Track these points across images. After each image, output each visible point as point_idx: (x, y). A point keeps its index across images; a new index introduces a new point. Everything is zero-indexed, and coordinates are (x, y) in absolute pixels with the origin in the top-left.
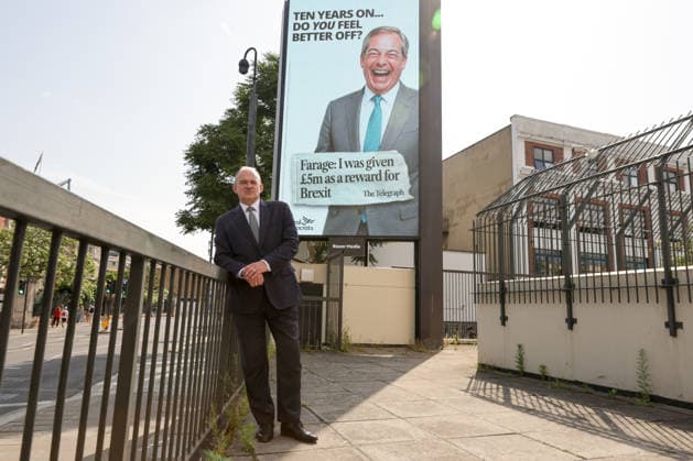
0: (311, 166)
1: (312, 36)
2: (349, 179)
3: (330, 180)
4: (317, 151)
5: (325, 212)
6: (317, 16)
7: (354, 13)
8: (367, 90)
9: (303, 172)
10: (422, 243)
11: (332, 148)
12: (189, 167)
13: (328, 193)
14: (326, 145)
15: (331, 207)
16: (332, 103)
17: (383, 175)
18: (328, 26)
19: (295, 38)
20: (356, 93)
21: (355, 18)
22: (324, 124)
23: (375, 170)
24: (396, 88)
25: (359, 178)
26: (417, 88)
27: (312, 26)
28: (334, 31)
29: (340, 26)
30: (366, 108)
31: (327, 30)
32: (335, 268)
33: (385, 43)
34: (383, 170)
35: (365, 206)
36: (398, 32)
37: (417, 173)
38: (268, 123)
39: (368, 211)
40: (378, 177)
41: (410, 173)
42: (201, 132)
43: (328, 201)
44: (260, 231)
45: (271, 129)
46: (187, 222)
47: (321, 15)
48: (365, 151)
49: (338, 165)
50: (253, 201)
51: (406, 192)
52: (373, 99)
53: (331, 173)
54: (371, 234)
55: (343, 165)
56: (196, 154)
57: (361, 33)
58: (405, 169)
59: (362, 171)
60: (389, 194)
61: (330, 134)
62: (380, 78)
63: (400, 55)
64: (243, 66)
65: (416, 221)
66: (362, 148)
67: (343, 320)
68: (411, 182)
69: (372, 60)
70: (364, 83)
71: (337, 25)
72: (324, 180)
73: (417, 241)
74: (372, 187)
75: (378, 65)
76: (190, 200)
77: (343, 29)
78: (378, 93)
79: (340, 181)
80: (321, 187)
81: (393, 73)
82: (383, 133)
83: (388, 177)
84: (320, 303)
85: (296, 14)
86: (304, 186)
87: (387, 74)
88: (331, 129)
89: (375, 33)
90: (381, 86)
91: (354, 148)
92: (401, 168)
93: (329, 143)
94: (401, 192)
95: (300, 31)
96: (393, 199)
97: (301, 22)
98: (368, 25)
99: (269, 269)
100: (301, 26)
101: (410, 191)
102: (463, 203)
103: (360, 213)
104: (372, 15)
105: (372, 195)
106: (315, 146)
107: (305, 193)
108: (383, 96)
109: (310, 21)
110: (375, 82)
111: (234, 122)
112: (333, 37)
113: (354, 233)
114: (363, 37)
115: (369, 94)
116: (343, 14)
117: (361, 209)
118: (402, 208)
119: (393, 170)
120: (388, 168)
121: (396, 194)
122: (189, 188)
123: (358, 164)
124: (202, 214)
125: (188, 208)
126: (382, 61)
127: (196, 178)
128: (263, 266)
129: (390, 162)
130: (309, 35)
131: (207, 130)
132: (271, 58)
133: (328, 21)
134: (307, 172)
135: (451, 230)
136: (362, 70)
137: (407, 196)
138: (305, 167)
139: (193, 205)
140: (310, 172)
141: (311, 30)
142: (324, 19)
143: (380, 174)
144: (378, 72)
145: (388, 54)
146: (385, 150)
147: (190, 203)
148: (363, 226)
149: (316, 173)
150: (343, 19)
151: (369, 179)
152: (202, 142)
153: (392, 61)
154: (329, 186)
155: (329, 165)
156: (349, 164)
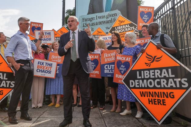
0: (86, 20)
2: (100, 23)
3: (93, 24)
4: (88, 14)
9: (83, 23)
13: (93, 29)
22: (90, 3)
23: (110, 19)
25: (104, 22)
34: (113, 18)
40: (111, 21)
48: (105, 12)
49: (96, 18)
53: (93, 22)
55: (98, 18)
59: (105, 20)
61: (93, 7)
66: (104, 11)
72: (91, 25)
74: (109, 25)
79: (97, 24)
82: (112, 4)
86: (84, 28)
105: (109, 28)
120: (114, 17)
123: (103, 17)
129: (115, 15)
134: (85, 22)
138: (84, 21)
140: (86, 22)
143: (112, 20)
149: (88, 22)
151: (108, 22)
154: (93, 27)
155: (92, 19)
156: (100, 17)
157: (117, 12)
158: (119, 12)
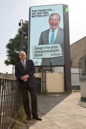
0: (37, 49)
1: (37, 16)
2: (47, 51)
4: (39, 44)
5: (41, 60)
6: (38, 11)
7: (47, 10)
8: (51, 29)
9: (35, 50)
10: (66, 67)
11: (42, 44)
12: (7, 49)
13: (42, 55)
14: (41, 43)
15: (43, 59)
16: (42, 33)
17: (55, 50)
18: (40, 13)
19: (32, 17)
20: (48, 30)
21: (47, 11)
22: (40, 38)
23: (53, 49)
24: (58, 28)
25: (49, 51)
26: (63, 28)
27: (36, 14)
28: (42, 15)
29: (43, 13)
30: (50, 34)
31: (40, 15)
32: (44, 74)
33: (55, 17)
35: (51, 58)
36: (58, 14)
37: (64, 49)
38: (26, 38)
39: (52, 59)
40: (54, 51)
41: (62, 49)
42: (10, 40)
43: (42, 57)
44: (26, 67)
45: (27, 39)
46: (7, 63)
47: (39, 11)
48: (50, 44)
50: (24, 60)
51: (61, 54)
52: (52, 31)
53: (42, 50)
54: (53, 65)
55: (45, 48)
56: (9, 46)
57: (49, 15)
58: (61, 48)
60: (57, 55)
61: (42, 40)
62: (54, 26)
63: (59, 20)
64: (20, 24)
65: (64, 61)
67: (47, 87)
68: (62, 52)
69: (51, 22)
70: (50, 27)
71: (42, 13)
73: (64, 67)
74: (53, 53)
75: (53, 23)
76: (8, 57)
77: (44, 14)
78: (53, 30)
79: (45, 52)
80: (40, 54)
81: (57, 24)
82: (55, 39)
83: (56, 51)
84: (41, 83)
85: (32, 11)
86: (35, 53)
87: (55, 25)
88: (42, 39)
89: (52, 15)
90: (54, 28)
91: (48, 43)
92: (60, 48)
93: (42, 42)
94: (60, 54)
95: (34, 15)
96: (58, 56)
97: (34, 13)
98: (50, 13)
99: (29, 77)
100: (34, 14)
101: (62, 54)
102: (75, 56)
103: (50, 60)
104: (51, 10)
105: (52, 55)
106: (38, 43)
107: (36, 55)
108: (55, 30)
109: (36, 12)
110: (53, 27)
111: (18, 38)
112: (42, 16)
113: (49, 65)
114: (49, 16)
115: (51, 30)
116: (44, 10)
117: (50, 59)
118: (60, 58)
119: (58, 49)
121: (59, 55)
122: (7, 54)
123: (49, 48)
124: (11, 61)
125: (7, 59)
126: (54, 22)
127: (9, 52)
128: (27, 76)
129: (57, 47)
130: (36, 16)
131: (11, 40)
132: (26, 21)
133: (40, 12)
135: (72, 63)
136: (49, 24)
137: (61, 55)
139: (8, 59)
140: (37, 50)
141: (36, 15)
142: (39, 12)
144: (53, 24)
145: (56, 20)
146: (56, 44)
147: (8, 58)
148: (51, 63)
149: (39, 50)
150: (44, 12)
151: (52, 51)
152: (10, 43)
153: (56, 22)
154: (42, 53)
155: (42, 48)
156: (47, 48)
157: (58, 45)
158: (59, 45)
